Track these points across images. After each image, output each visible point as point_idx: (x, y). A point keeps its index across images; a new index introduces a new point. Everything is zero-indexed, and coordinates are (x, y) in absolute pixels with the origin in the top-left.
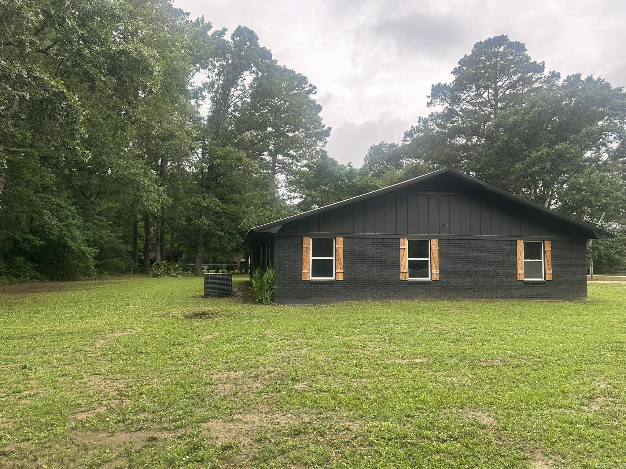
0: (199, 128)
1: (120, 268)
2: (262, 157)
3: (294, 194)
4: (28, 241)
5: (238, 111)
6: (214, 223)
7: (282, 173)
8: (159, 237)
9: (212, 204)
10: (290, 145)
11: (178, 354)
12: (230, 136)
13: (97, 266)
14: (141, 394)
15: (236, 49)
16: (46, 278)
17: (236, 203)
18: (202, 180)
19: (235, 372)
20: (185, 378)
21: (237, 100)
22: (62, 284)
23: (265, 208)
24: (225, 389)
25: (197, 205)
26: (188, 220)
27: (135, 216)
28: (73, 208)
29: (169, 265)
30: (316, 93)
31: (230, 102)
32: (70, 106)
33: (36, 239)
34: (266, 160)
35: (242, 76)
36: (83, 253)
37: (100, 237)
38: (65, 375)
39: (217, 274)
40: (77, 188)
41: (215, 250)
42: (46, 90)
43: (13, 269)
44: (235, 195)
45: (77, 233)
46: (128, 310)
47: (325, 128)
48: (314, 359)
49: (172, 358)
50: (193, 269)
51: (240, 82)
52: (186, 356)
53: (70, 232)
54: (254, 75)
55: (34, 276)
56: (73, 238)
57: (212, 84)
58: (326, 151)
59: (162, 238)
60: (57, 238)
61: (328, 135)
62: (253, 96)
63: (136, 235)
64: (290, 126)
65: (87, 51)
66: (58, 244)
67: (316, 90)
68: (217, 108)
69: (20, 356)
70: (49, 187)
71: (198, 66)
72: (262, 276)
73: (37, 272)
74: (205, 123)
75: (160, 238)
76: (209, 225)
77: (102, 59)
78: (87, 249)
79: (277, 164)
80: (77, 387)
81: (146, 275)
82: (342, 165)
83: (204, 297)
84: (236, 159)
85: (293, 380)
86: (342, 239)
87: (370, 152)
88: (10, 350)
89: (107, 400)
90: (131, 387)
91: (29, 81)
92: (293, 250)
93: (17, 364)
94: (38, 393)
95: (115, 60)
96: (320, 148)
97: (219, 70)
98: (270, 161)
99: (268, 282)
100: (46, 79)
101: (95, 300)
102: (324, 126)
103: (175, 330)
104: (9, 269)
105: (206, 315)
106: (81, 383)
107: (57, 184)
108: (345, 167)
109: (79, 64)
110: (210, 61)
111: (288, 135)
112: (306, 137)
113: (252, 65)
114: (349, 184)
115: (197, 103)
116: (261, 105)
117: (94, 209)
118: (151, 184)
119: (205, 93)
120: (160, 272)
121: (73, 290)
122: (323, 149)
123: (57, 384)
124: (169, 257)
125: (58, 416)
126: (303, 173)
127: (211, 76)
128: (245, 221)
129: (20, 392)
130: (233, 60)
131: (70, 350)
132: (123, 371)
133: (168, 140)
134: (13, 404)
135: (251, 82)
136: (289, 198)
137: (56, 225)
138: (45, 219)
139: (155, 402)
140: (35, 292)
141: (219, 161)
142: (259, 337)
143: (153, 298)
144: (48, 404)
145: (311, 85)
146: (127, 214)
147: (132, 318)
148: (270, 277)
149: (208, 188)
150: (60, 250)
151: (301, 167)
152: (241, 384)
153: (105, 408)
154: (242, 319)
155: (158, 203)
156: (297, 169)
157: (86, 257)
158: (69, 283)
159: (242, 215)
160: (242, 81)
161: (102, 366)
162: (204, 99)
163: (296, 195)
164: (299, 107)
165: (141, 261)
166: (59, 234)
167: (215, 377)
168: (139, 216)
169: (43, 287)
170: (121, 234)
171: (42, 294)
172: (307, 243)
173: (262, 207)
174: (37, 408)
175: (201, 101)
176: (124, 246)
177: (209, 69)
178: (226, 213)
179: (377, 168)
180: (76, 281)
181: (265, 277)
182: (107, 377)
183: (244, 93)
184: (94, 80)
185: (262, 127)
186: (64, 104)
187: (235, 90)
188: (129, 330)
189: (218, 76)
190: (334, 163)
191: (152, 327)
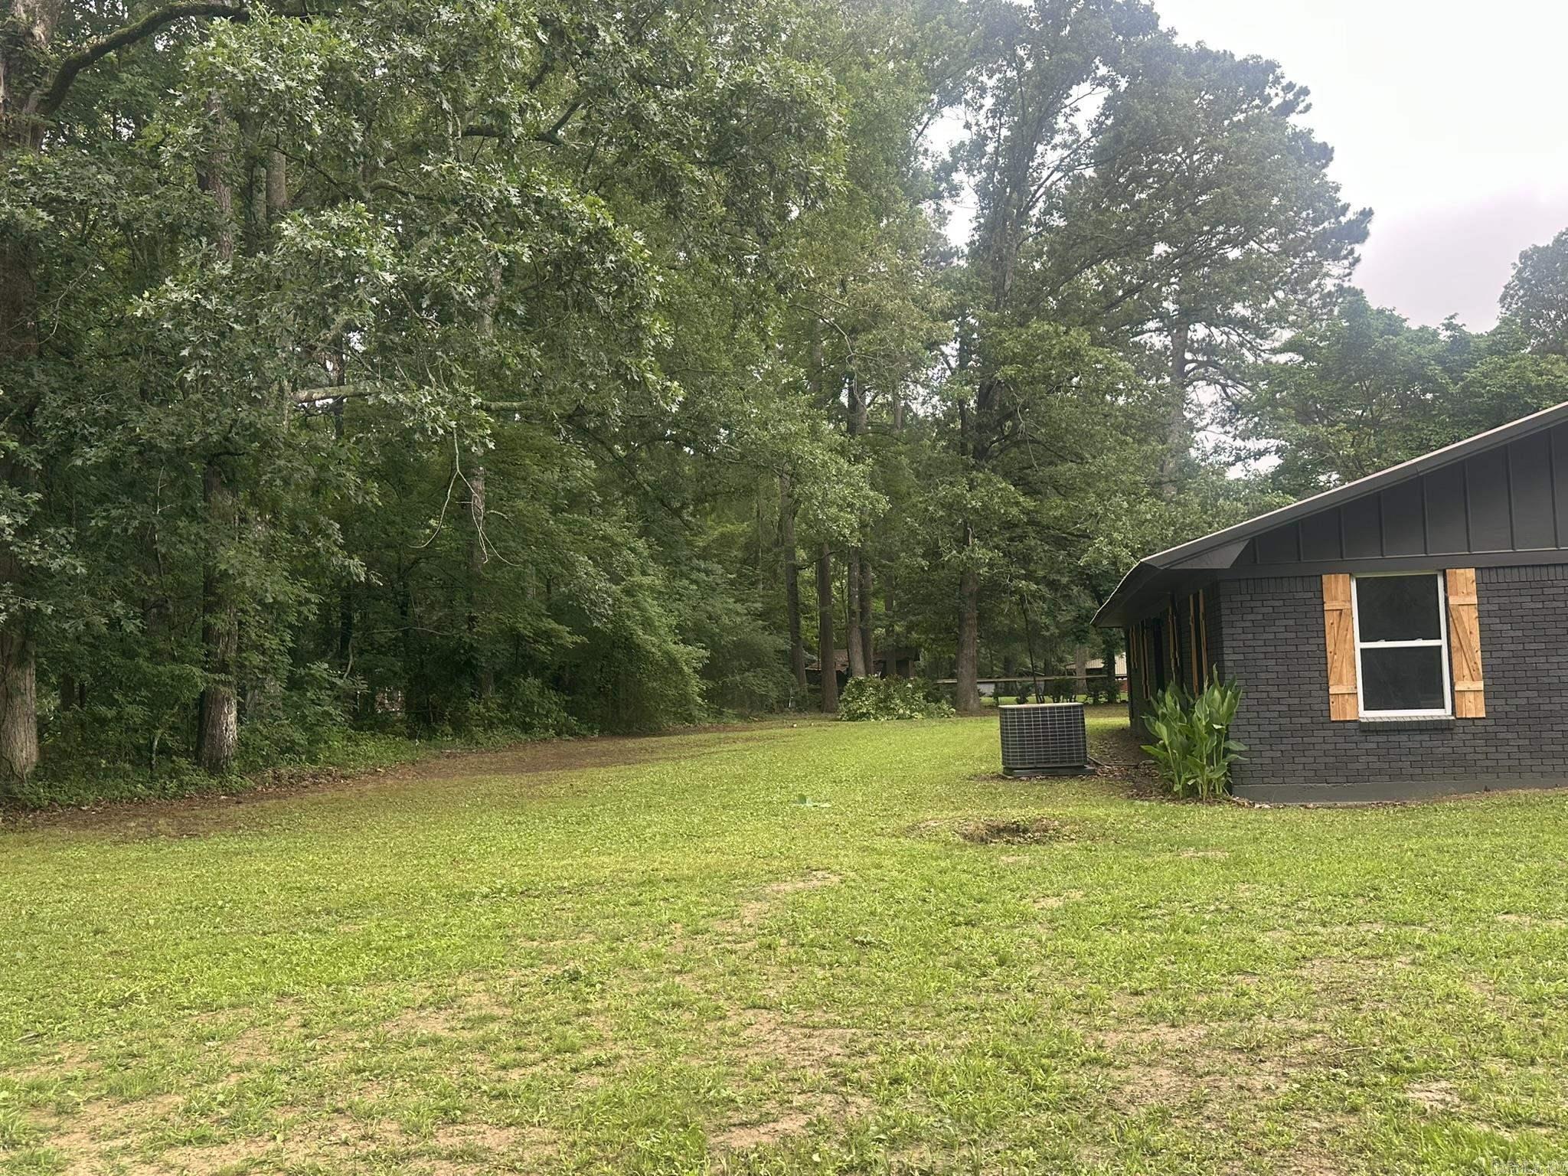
0: (946, 282)
1: (763, 698)
2: (1137, 339)
3: (1254, 444)
4: (548, 635)
5: (1059, 210)
6: (1005, 556)
7: (1211, 382)
8: (855, 607)
9: (996, 500)
10: (1233, 286)
11: (975, 956)
12: (1038, 289)
13: (706, 695)
14: (896, 1081)
15: (1046, 25)
16: (591, 729)
17: (1065, 490)
18: (963, 432)
19: (1173, 1026)
20: (1016, 1035)
21: (1057, 175)
22: (630, 743)
23: (1159, 497)
24: (1155, 1085)
25: (953, 506)
26: (933, 553)
27: (791, 553)
28: (640, 544)
29: (887, 686)
30: (1308, 108)
31: (1032, 189)
32: (624, 265)
33: (564, 629)
34: (1150, 349)
35: (1067, 102)
36: (673, 661)
37: (710, 618)
38: (677, 1005)
39: (1021, 709)
40: (648, 489)
41: (1012, 636)
42: (566, 230)
43: (518, 709)
44: (1062, 468)
45: (653, 608)
46: (804, 814)
47: (1350, 215)
48: (1448, 996)
49: (958, 966)
50: (954, 694)
51: (1061, 119)
52: (1002, 963)
53: (639, 609)
54: (1105, 92)
55: (563, 725)
56: (647, 624)
57: (978, 146)
58: (1358, 287)
59: (864, 610)
60: (610, 626)
61: (1362, 236)
62: (1101, 158)
63: (796, 607)
64: (1228, 228)
65: (654, 105)
66: (614, 642)
67: (1308, 99)
68: (996, 212)
69: (558, 942)
70: (583, 494)
71: (936, 101)
72: (1187, 709)
73: (571, 714)
74: (963, 263)
75: (858, 610)
76: (991, 566)
77: (694, 120)
78: (680, 650)
79: (1188, 356)
80: (714, 1043)
81: (830, 716)
82: (1423, 329)
83: (1004, 778)
84: (1063, 354)
85: (1394, 1070)
86: (1471, 573)
87: (1520, 272)
88: (535, 926)
89: (803, 1092)
90: (862, 1054)
91: (526, 215)
92: (1292, 622)
93: (555, 967)
94: (618, 1057)
95: (725, 118)
96: (1337, 282)
97: (998, 97)
98: (1166, 347)
99: (1210, 731)
100: (565, 199)
101: (714, 787)
102: (1345, 208)
103: (947, 879)
104: (508, 711)
105: (1025, 831)
106: (723, 1031)
107: (601, 487)
108: (1435, 334)
109: (637, 145)
110: (968, 79)
111: (1223, 258)
112: (1286, 251)
113: (1097, 61)
114: (1453, 389)
115: (937, 210)
116: (1129, 181)
117: (689, 543)
118: (830, 458)
119: (958, 177)
120: (866, 704)
121: (657, 760)
122: (1346, 285)
123: (661, 1031)
124: (885, 662)
125: (678, 1132)
126: (1282, 370)
127: (973, 122)
128: (1100, 541)
129: (573, 1050)
130: (1038, 60)
131: (678, 929)
132: (829, 1000)
133: (867, 329)
134: (561, 1085)
135: (1097, 112)
136: (1238, 458)
137: (606, 592)
138: (581, 577)
139: (941, 1110)
140: (570, 767)
141: (1010, 370)
142: (1218, 910)
143: (864, 779)
144: (648, 1093)
145: (1290, 87)
146: (769, 550)
147: (821, 839)
148: (1218, 712)
149: (981, 453)
150: (619, 655)
151: (1274, 351)
152: (1208, 1073)
153: (803, 1120)
154: (1142, 846)
155: (852, 512)
156: (1260, 362)
157: (681, 672)
158: (645, 742)
159: (1088, 526)
160: (1067, 116)
161: (767, 980)
162: (957, 195)
163: (1262, 444)
164: (1258, 161)
165: (814, 677)
166: (615, 615)
167: (1111, 1040)
168: (802, 554)
169: (588, 753)
170: (758, 605)
171: (589, 770)
172: (1341, 597)
173: (1149, 494)
174: (621, 1104)
175: (949, 201)
176: (769, 638)
177: (967, 104)
178: (1038, 524)
179: (1552, 322)
180: (660, 735)
181: (1200, 713)
182: (789, 1017)
183: (1075, 152)
184: (676, 185)
185: (1138, 243)
186: (611, 261)
187: (1049, 147)
188: (820, 874)
189: (994, 117)
190: (1392, 324)
191: (879, 867)
